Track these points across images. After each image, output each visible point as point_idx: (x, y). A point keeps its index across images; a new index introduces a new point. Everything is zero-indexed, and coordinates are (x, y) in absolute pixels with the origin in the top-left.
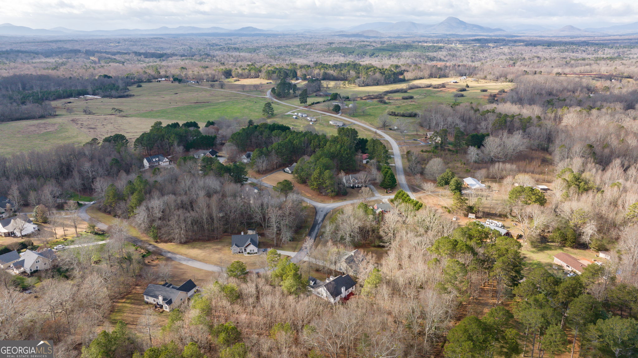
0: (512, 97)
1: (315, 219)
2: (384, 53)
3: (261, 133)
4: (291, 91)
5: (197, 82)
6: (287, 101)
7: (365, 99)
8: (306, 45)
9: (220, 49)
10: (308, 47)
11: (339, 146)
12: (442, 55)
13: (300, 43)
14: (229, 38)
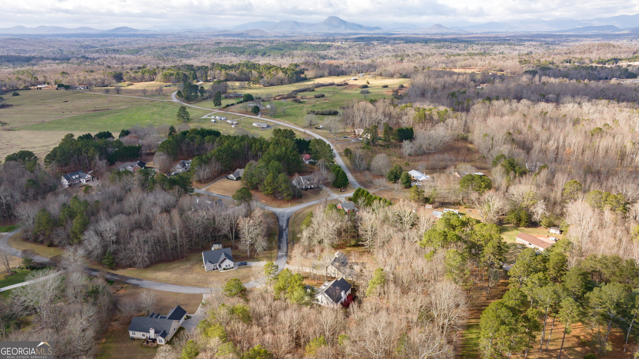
0: (416, 91)
1: (279, 224)
2: (275, 52)
3: (192, 140)
4: (199, 94)
5: (87, 88)
6: (197, 104)
7: (279, 99)
8: (193, 45)
9: (97, 51)
10: (195, 47)
11: (284, 149)
12: (332, 53)
13: (185, 43)
14: (104, 39)
